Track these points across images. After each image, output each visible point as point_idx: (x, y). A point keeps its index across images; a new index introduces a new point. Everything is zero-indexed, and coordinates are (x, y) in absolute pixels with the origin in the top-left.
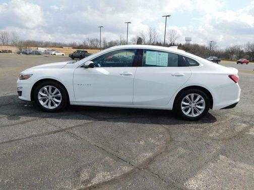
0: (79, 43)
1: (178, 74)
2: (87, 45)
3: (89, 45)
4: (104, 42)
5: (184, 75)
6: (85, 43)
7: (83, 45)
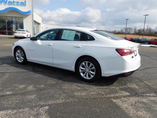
0: (118, 31)
1: (77, 46)
2: (123, 32)
3: (124, 32)
4: (135, 29)
5: (81, 47)
6: (122, 30)
7: (121, 31)
